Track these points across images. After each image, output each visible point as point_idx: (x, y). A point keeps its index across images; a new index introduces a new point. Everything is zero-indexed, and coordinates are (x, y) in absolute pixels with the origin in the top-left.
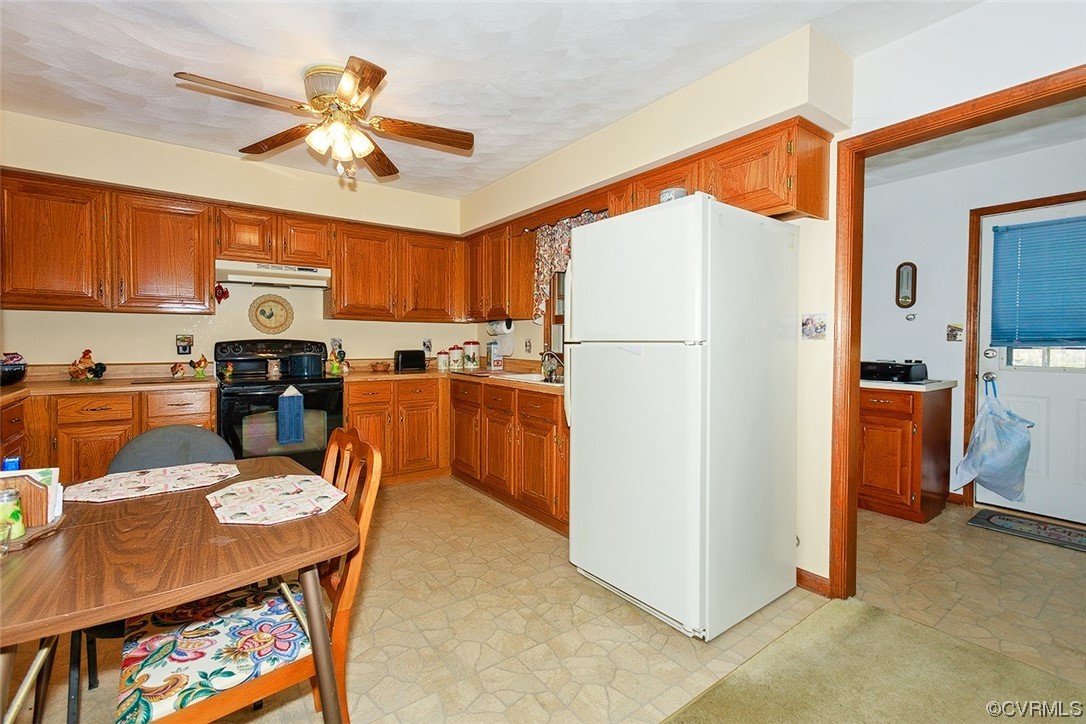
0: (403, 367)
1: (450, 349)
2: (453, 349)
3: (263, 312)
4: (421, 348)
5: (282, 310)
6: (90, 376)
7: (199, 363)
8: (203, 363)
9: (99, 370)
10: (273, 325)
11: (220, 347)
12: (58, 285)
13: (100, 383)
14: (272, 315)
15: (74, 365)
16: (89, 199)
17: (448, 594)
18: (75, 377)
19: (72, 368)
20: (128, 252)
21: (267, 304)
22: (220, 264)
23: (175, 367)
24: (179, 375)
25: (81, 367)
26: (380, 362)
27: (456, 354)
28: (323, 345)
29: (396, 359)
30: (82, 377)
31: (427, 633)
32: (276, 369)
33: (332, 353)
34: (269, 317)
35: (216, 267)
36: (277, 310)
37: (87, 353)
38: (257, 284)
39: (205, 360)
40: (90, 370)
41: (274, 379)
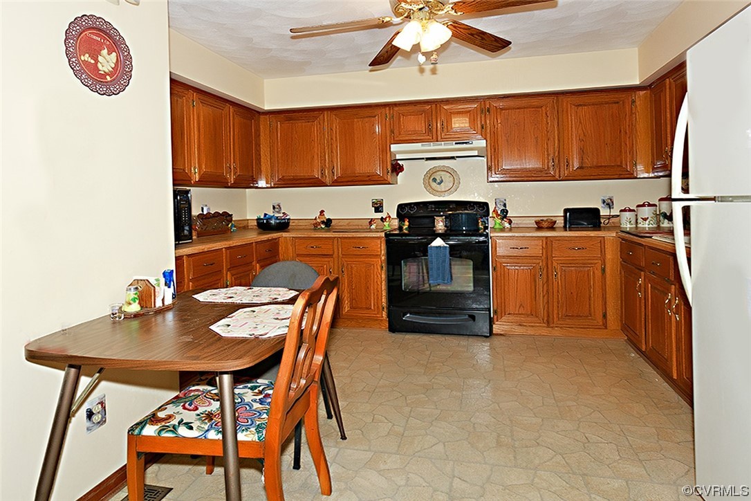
0: (571, 224)
1: (638, 206)
2: (643, 205)
3: (435, 180)
4: (599, 205)
5: (450, 177)
6: (323, 226)
7: (386, 219)
8: (388, 219)
9: (328, 222)
10: (443, 190)
11: (401, 207)
12: (302, 173)
13: (329, 231)
14: (442, 181)
15: (316, 219)
16: (316, 118)
17: (511, 456)
18: (316, 226)
19: (315, 221)
20: (337, 147)
21: (438, 173)
22: (394, 148)
23: (371, 221)
24: (373, 227)
25: (318, 220)
26: (545, 219)
27: (646, 212)
28: (486, 204)
29: (565, 216)
30: (319, 227)
31: (456, 481)
32: (441, 224)
33: (494, 211)
34: (439, 184)
35: (392, 150)
36: (446, 177)
37: (322, 212)
38: (428, 159)
39: (390, 217)
40: (323, 222)
41: (440, 232)
